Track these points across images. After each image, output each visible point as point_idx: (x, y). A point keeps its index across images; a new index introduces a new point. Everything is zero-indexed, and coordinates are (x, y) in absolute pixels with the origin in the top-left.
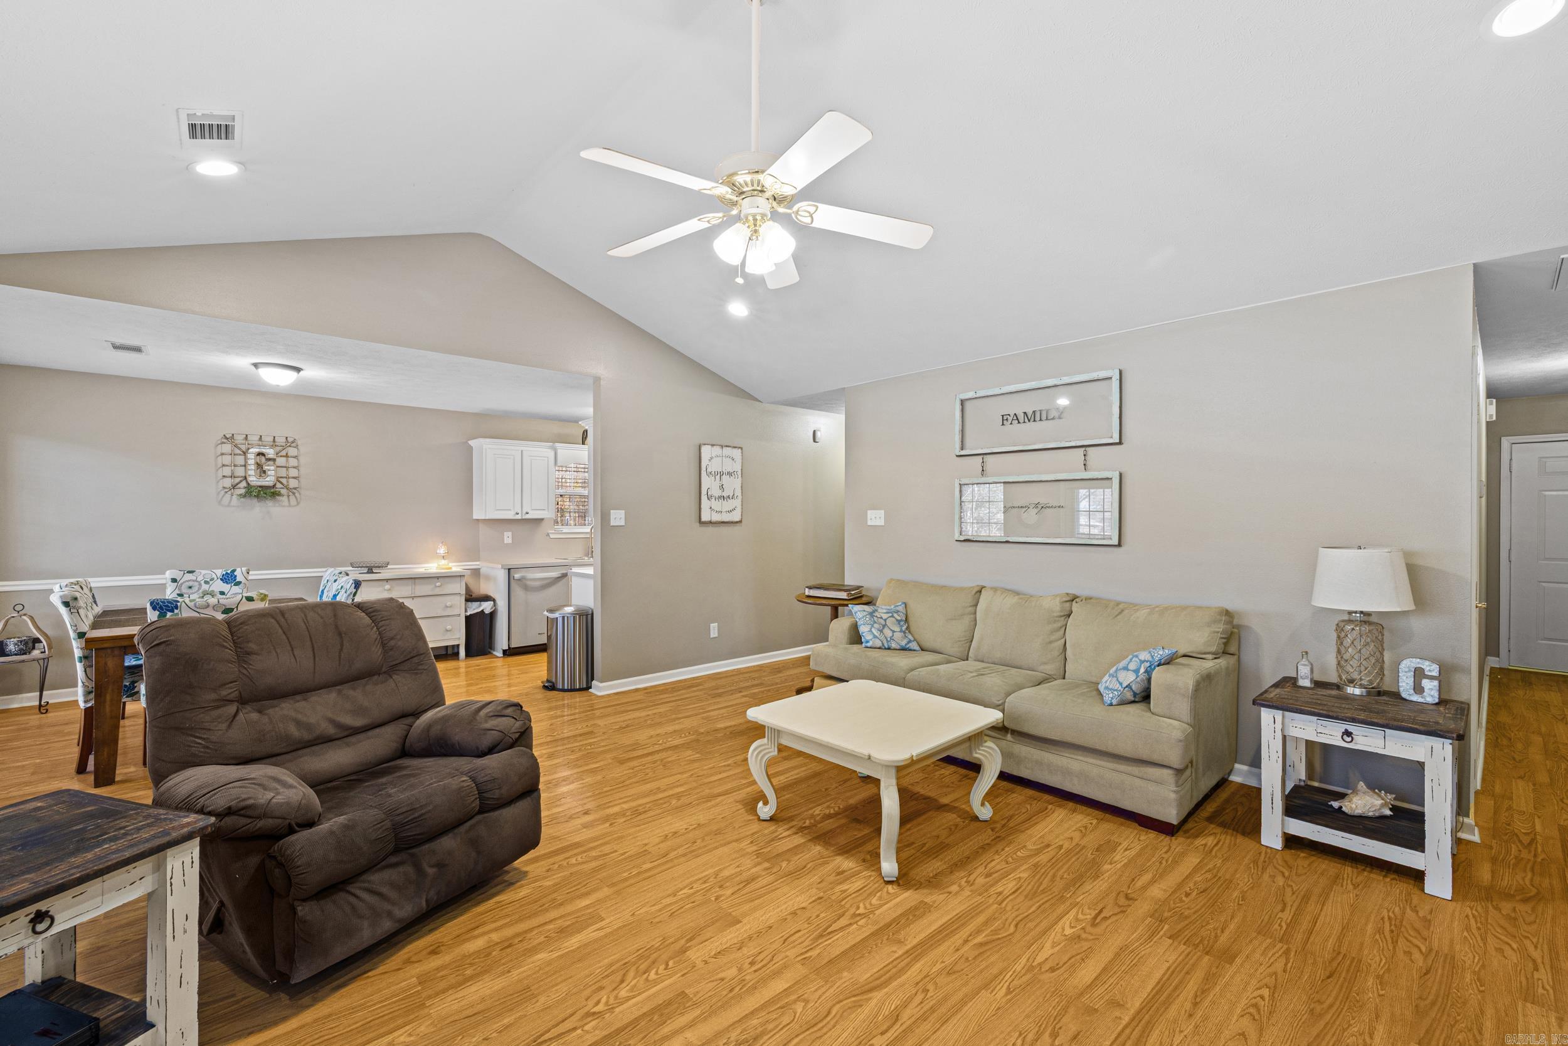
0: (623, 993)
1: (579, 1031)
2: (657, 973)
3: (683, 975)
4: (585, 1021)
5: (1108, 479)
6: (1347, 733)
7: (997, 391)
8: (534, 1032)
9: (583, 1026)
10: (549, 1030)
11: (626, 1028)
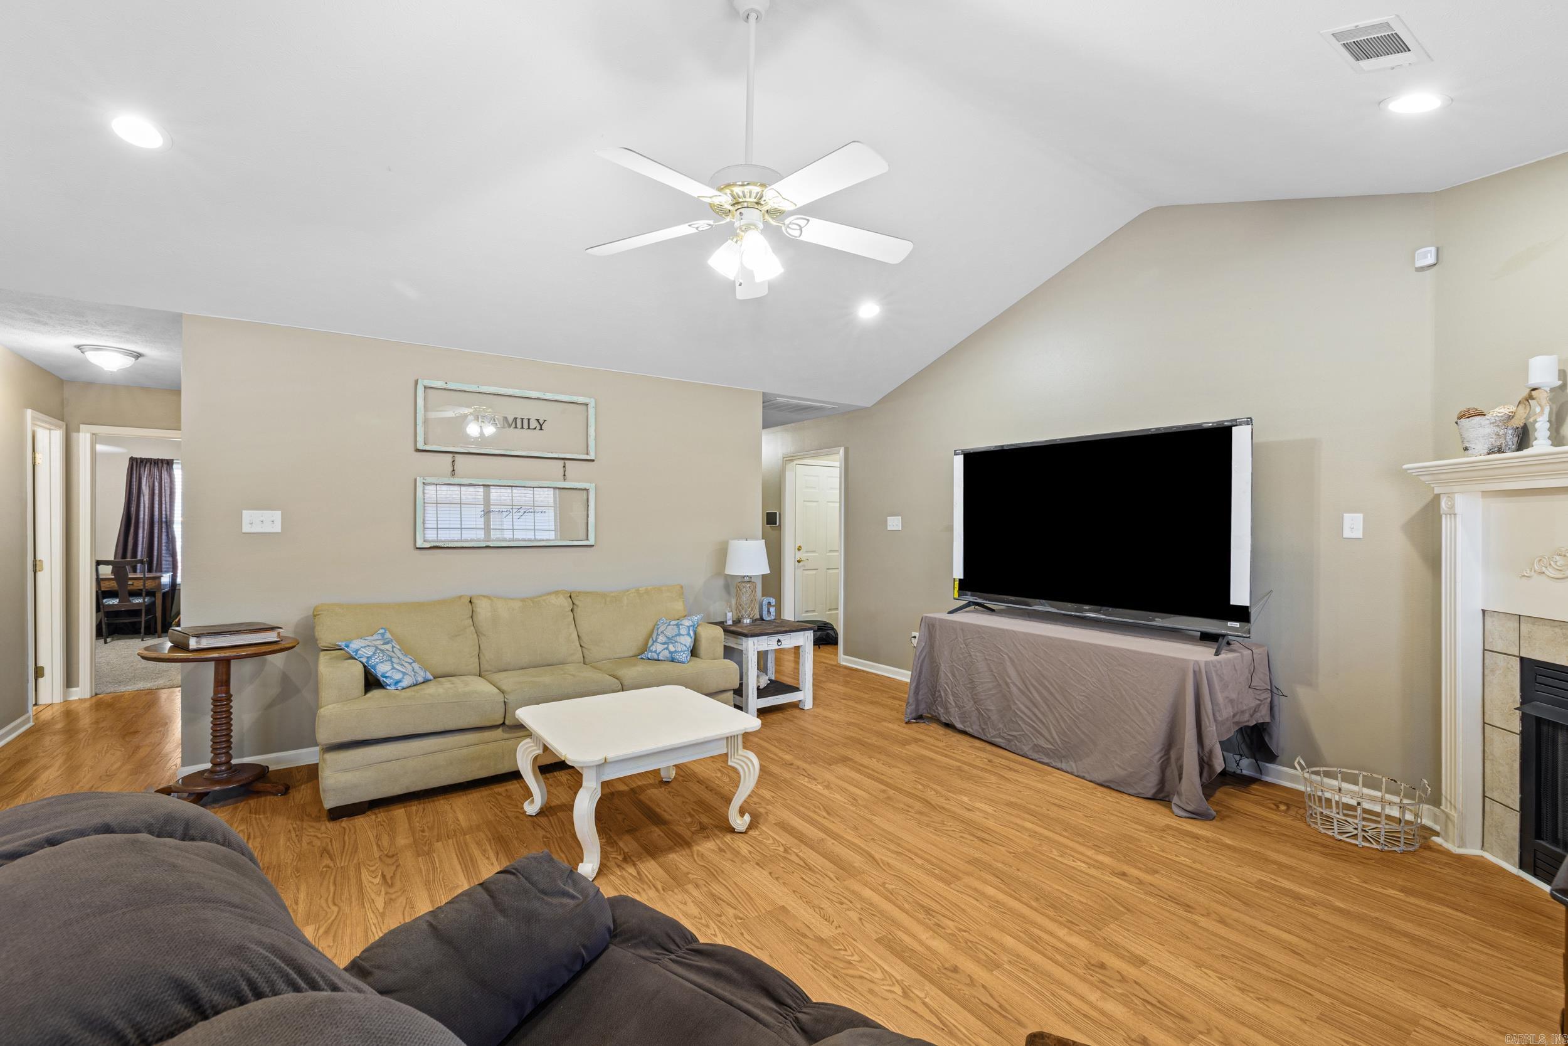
0: (878, 975)
1: (927, 1000)
2: (852, 955)
3: (855, 940)
4: (915, 997)
5: (585, 489)
6: (779, 641)
7: (474, 388)
8: (932, 1032)
9: (920, 998)
10: (929, 1022)
11: (920, 971)
